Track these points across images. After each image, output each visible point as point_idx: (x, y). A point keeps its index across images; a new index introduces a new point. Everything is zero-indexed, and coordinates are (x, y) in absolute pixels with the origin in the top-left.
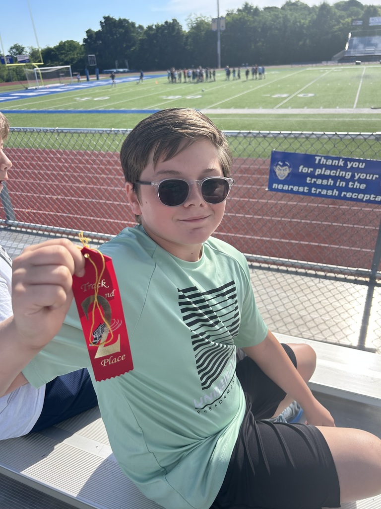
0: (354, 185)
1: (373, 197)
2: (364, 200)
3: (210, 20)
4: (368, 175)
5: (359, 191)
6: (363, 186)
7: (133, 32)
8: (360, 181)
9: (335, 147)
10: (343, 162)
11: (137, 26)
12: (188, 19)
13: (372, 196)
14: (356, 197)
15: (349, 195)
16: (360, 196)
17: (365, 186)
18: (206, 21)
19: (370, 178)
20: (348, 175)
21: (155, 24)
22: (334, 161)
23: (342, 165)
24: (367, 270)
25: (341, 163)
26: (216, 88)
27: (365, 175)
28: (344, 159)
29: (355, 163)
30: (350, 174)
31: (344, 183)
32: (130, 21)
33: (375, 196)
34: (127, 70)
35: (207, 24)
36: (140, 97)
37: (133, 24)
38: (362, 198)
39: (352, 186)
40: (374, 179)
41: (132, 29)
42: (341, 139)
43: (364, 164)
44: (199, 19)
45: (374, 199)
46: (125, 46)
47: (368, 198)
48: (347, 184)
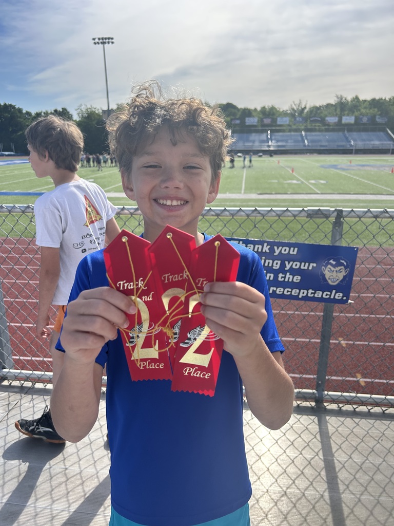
0: (285, 277)
1: (312, 293)
2: (300, 297)
3: (101, 111)
4: (303, 264)
5: (293, 285)
6: (297, 279)
7: (20, 117)
8: (293, 272)
9: (255, 226)
10: (269, 247)
11: (24, 112)
12: (78, 109)
13: (310, 291)
14: (289, 293)
15: (279, 291)
16: (295, 292)
17: (299, 278)
18: (97, 112)
19: (306, 268)
20: (277, 265)
21: (44, 111)
22: (257, 246)
23: (268, 251)
24: (310, 391)
25: (266, 249)
26: (109, 173)
27: (298, 264)
28: (269, 243)
29: (284, 248)
30: (279, 262)
31: (272, 275)
32: (17, 107)
33: (313, 292)
34: (12, 153)
35: (98, 115)
36: (25, 179)
37: (20, 110)
38: (296, 294)
39: (283, 279)
40: (310, 268)
41: (19, 115)
42: (263, 216)
43: (296, 249)
44: (89, 110)
45: (312, 295)
46: (11, 130)
47: (305, 295)
48: (276, 277)
